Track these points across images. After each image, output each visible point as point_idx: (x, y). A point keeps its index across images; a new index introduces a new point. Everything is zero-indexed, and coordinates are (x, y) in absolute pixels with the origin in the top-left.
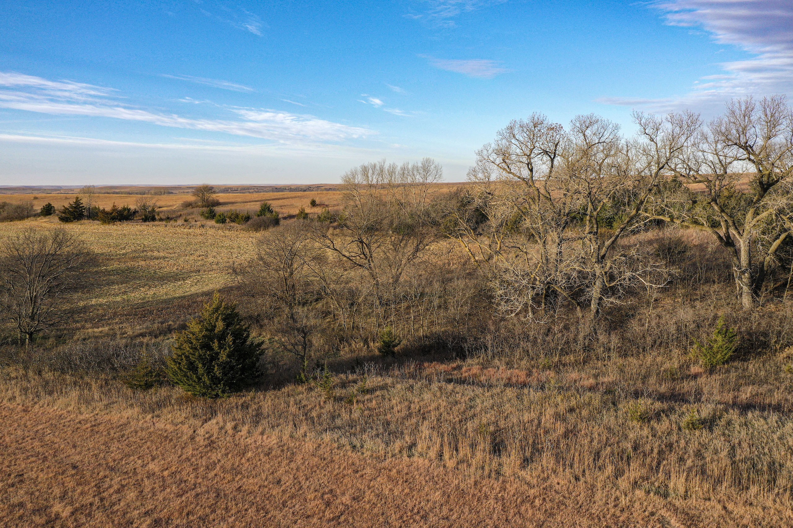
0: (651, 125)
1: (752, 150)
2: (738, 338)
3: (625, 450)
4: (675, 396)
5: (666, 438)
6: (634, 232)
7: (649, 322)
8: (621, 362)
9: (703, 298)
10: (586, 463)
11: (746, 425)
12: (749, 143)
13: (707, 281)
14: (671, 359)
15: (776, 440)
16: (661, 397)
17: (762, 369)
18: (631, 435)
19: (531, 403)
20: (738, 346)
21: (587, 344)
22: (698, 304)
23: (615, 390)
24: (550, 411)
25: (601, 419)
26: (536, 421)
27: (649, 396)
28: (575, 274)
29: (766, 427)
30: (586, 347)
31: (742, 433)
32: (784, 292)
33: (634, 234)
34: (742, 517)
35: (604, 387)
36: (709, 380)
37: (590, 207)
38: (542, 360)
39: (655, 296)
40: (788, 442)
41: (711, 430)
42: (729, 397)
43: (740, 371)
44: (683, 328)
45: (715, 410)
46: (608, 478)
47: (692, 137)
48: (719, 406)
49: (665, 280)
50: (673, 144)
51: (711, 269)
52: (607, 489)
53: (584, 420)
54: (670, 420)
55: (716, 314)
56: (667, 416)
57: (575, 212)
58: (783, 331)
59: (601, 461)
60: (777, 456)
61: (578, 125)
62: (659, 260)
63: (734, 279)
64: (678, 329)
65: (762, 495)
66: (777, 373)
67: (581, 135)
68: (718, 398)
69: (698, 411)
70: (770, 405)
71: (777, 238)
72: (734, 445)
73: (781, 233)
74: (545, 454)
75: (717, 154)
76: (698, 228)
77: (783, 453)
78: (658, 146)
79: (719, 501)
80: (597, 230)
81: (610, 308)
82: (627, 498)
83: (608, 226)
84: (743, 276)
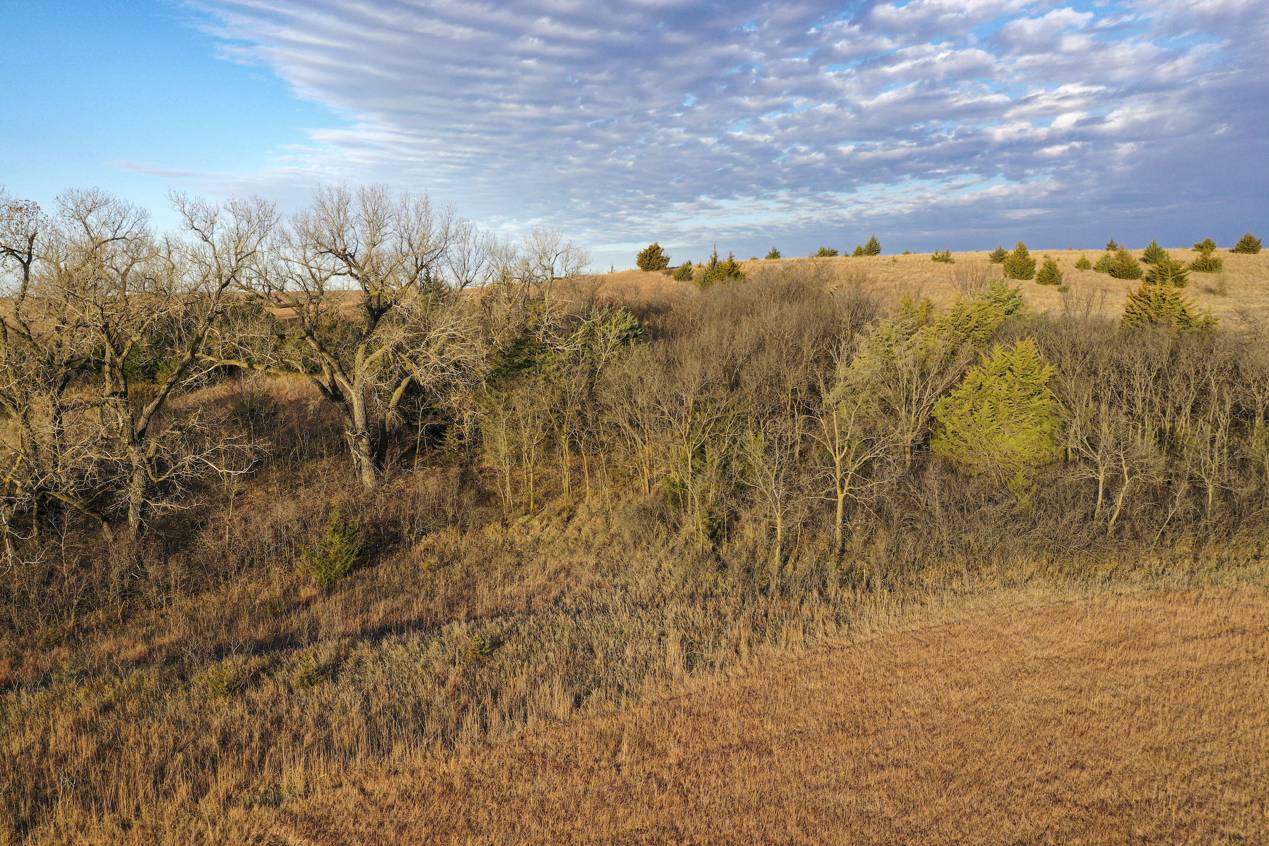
0: (201, 214)
1: (354, 261)
2: (362, 533)
3: (208, 749)
4: (280, 641)
5: (271, 711)
6: (190, 388)
7: (230, 531)
8: (190, 604)
9: (308, 483)
10: (141, 794)
11: (381, 659)
12: (348, 250)
13: (312, 455)
14: (270, 584)
15: (420, 670)
16: (260, 648)
17: (396, 573)
18: (216, 722)
19: (24, 714)
20: (362, 546)
21: (126, 585)
22: (302, 492)
23: (183, 655)
24: (63, 722)
25: (163, 709)
26: (37, 746)
27: (240, 651)
28: (91, 468)
29: (406, 655)
30: (125, 591)
31: (377, 673)
32: (413, 458)
33: (192, 391)
34: (386, 795)
35: (164, 654)
36: (327, 605)
37: (109, 350)
38: (42, 631)
39: (236, 488)
40: (434, 669)
41: (335, 680)
42: (355, 624)
43: (368, 581)
44: (284, 532)
45: (337, 649)
46: (182, 805)
47: (268, 238)
48: (343, 641)
49: (249, 461)
50: (240, 247)
51: (316, 436)
52: (181, 826)
53: (132, 720)
54: (275, 681)
55: (329, 503)
56: (270, 675)
57: (80, 359)
58: (417, 514)
59: (167, 781)
60: (422, 692)
61: (71, 205)
62: (237, 431)
63: (348, 448)
64: (277, 536)
65: (408, 755)
66: (415, 574)
67: (78, 223)
68: (341, 629)
69: (315, 656)
70: (409, 623)
71: (398, 384)
72: (368, 693)
73: (402, 378)
74: (60, 802)
75: (307, 265)
76: (292, 377)
77: (429, 687)
78: (217, 249)
79: (354, 784)
80: (126, 388)
81: (163, 517)
82: (217, 828)
83: (149, 378)
84: (360, 443)
